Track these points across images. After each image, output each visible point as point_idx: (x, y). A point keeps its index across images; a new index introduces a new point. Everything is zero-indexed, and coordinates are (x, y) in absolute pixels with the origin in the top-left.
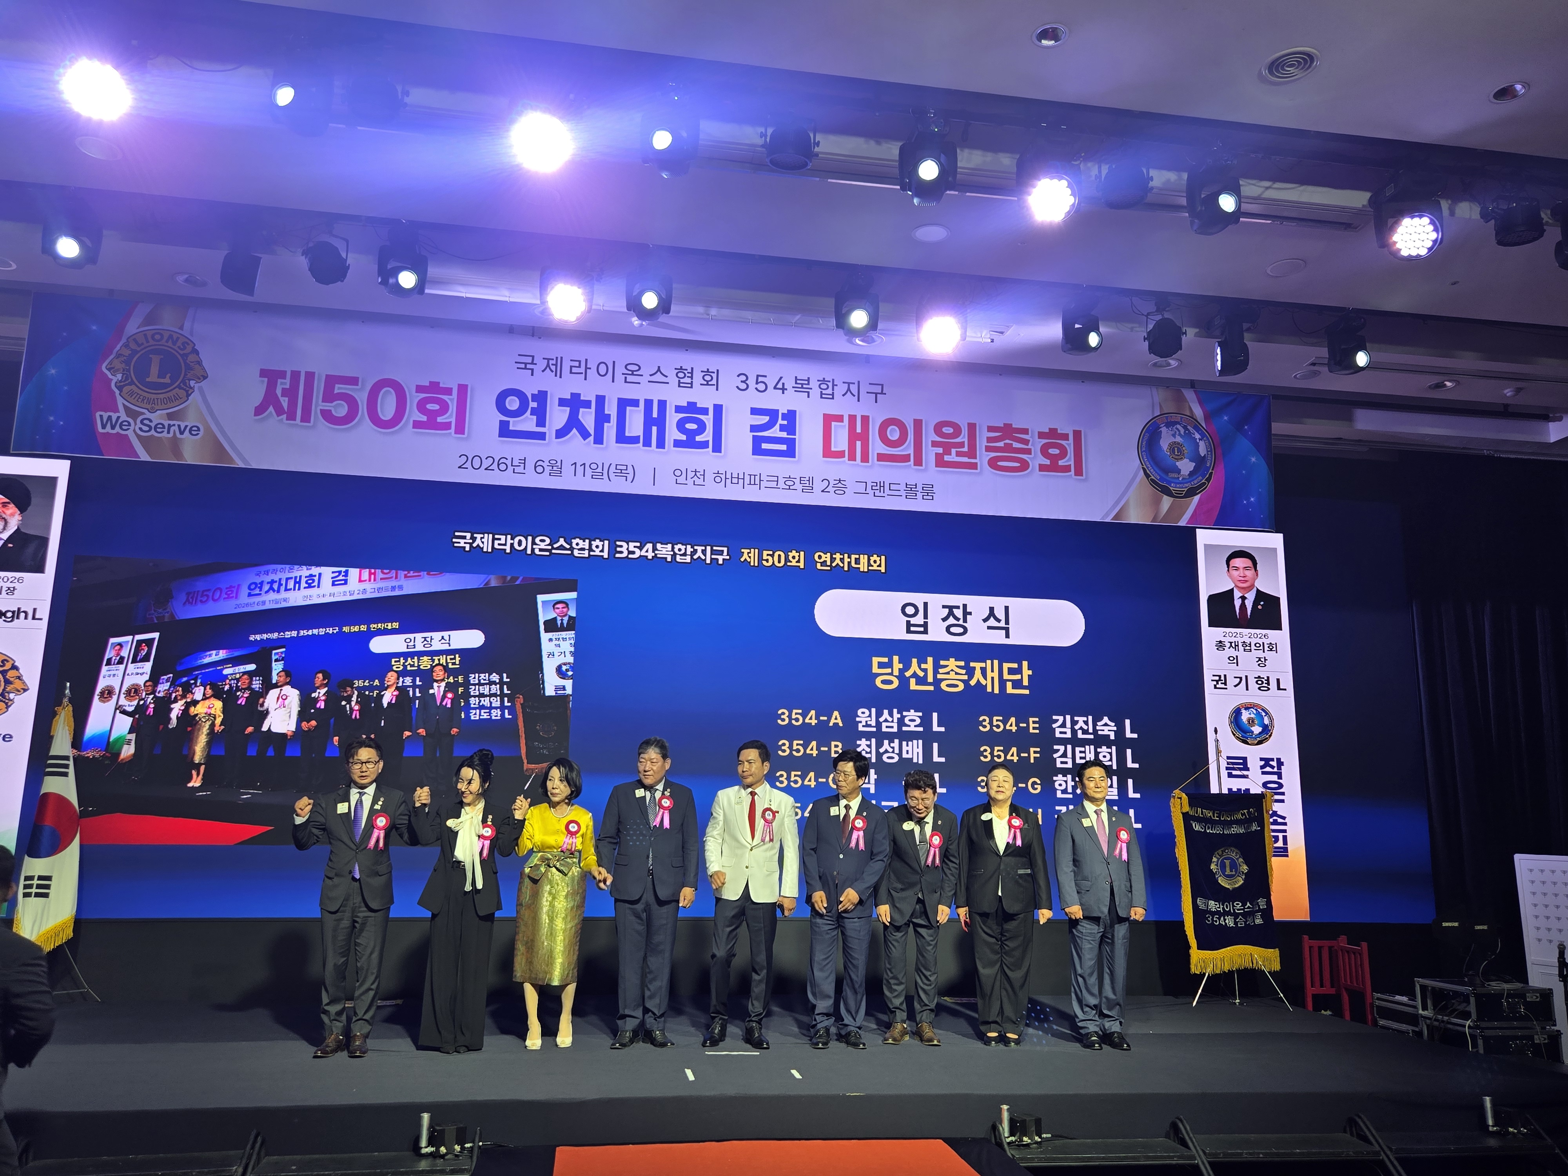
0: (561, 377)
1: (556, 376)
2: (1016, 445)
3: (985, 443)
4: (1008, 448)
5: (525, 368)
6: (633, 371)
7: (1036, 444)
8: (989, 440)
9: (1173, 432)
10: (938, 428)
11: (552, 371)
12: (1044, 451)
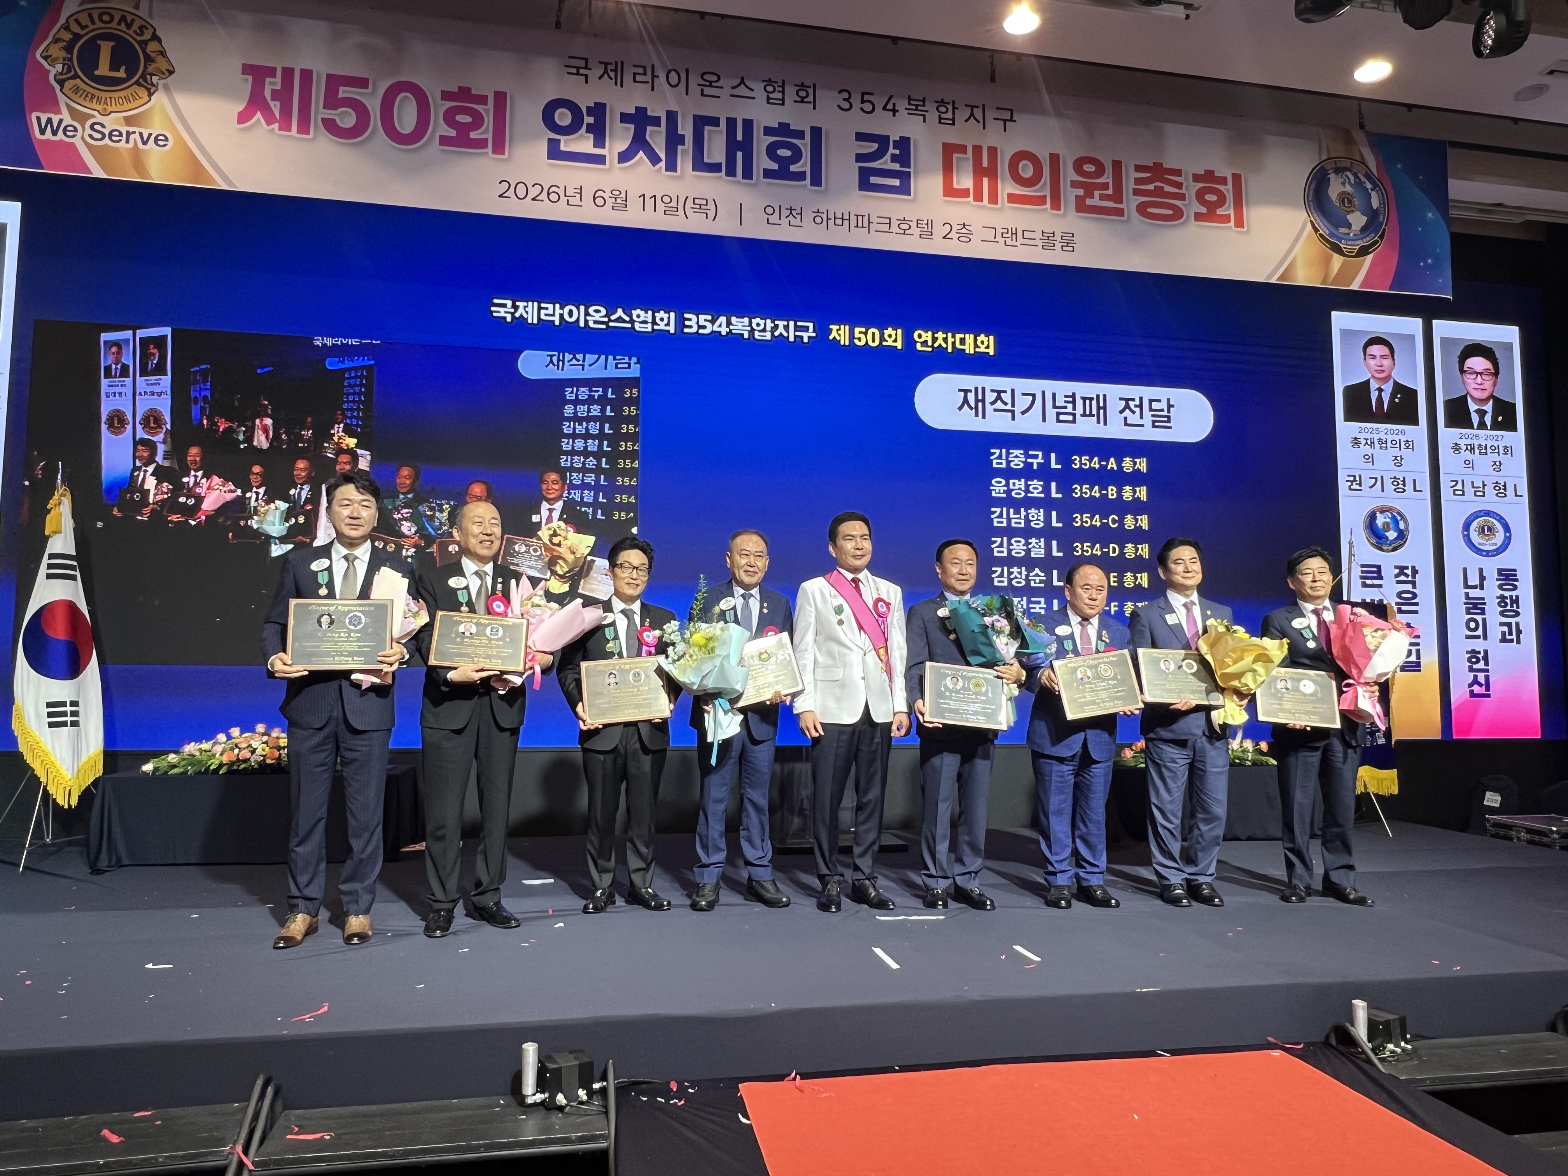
0: (622, 86)
1: (616, 84)
2: (1168, 189)
3: (1132, 185)
4: (1159, 192)
5: (578, 74)
6: (711, 82)
7: (1192, 188)
8: (1138, 181)
9: (1342, 180)
10: (1078, 165)
11: (611, 79)
12: (1200, 196)
